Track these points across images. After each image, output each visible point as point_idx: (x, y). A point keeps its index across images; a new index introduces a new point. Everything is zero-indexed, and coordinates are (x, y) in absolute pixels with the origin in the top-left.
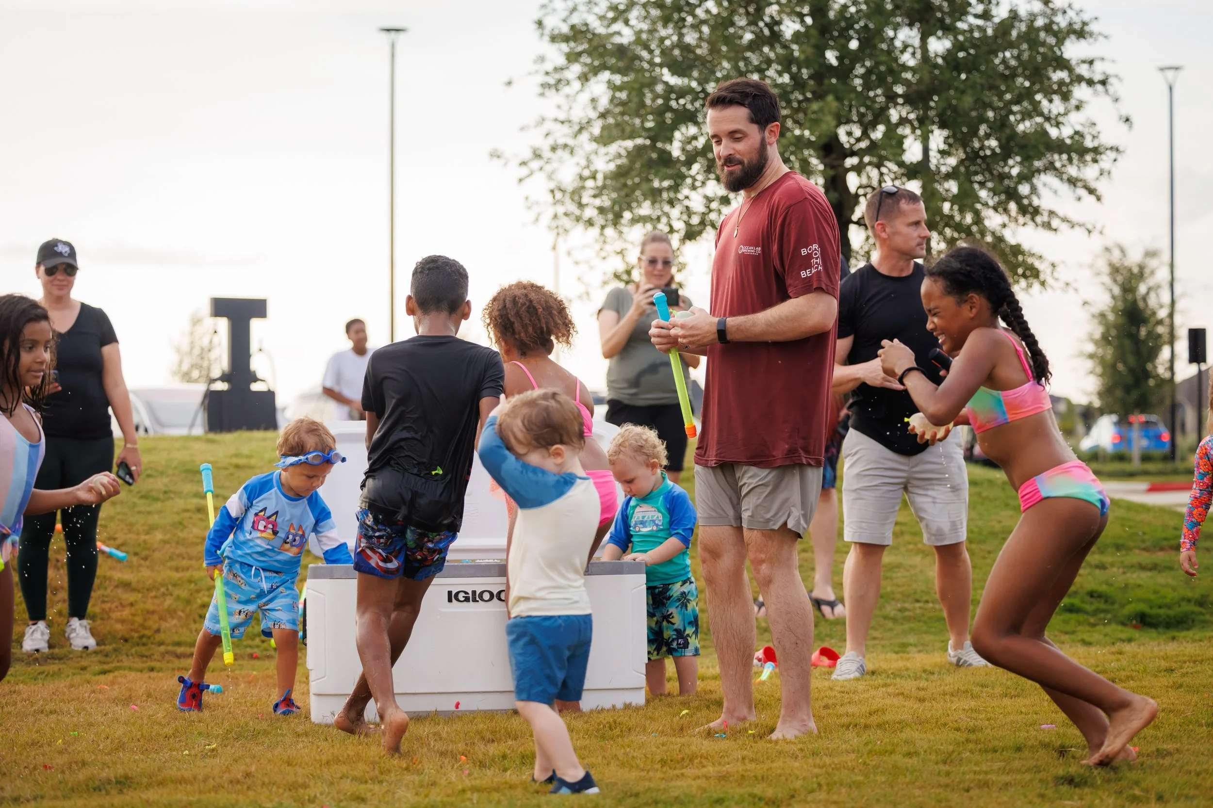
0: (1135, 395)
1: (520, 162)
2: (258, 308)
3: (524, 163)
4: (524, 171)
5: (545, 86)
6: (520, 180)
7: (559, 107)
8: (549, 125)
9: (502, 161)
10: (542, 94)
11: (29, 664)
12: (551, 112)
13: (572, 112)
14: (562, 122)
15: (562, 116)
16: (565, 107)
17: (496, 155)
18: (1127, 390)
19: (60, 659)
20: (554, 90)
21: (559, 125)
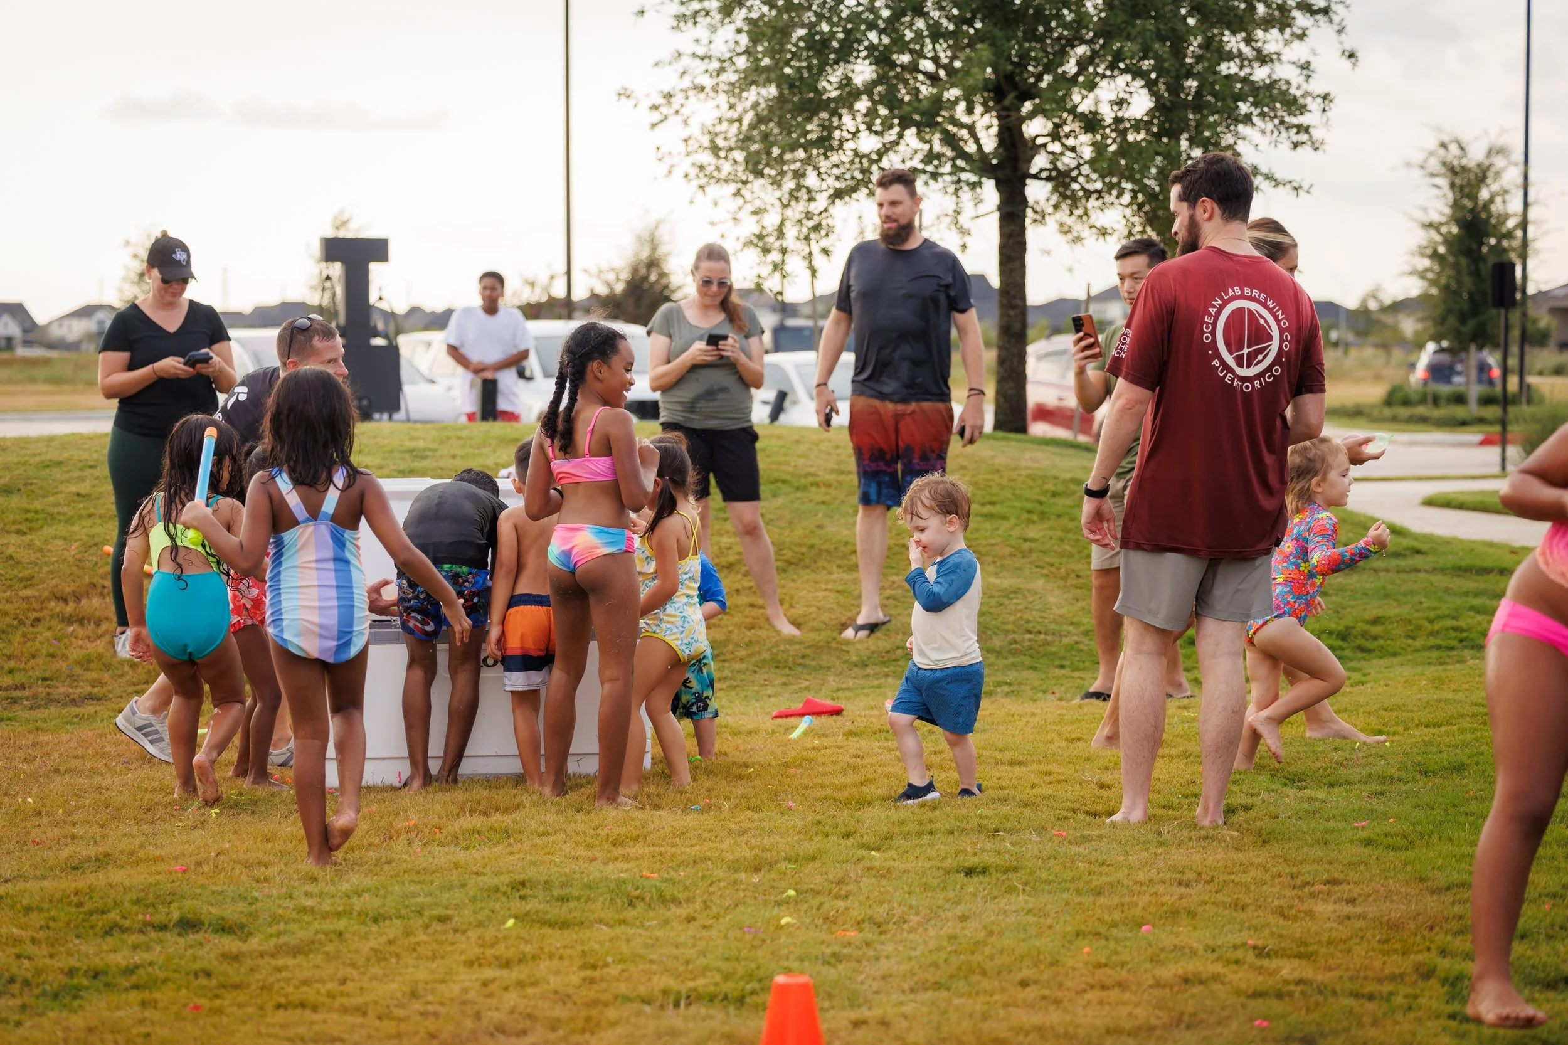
0: (1472, 323)
1: (650, 104)
2: (378, 250)
3: (655, 108)
4: (656, 117)
5: (681, 18)
6: (654, 125)
7: (697, 41)
8: (686, 62)
9: (632, 102)
10: (676, 28)
11: (65, 705)
12: (688, 47)
13: (713, 46)
14: (702, 59)
15: (701, 51)
16: (705, 41)
17: (624, 94)
18: (1463, 318)
19: (99, 699)
20: (690, 23)
21: (698, 61)
